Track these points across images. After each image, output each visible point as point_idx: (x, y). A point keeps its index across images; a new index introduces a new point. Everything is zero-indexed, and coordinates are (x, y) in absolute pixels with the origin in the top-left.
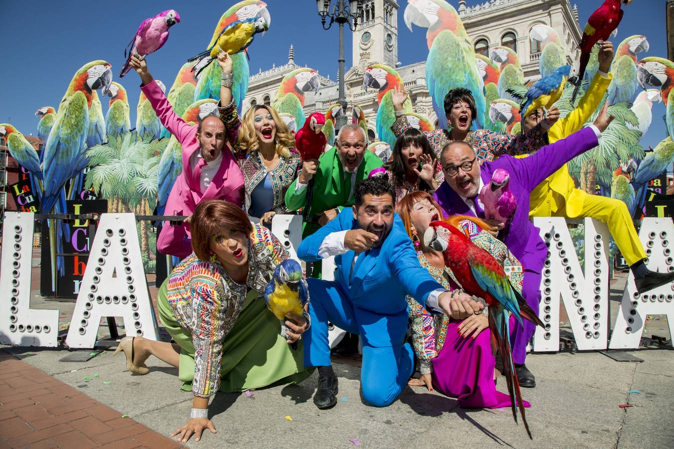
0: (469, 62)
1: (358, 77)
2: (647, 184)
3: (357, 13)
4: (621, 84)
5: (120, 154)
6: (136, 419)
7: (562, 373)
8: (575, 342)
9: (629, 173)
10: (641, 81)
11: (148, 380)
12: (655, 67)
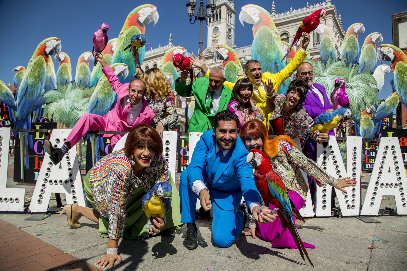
0: (277, 45)
1: (210, 54)
2: (381, 120)
3: (211, 15)
4: (367, 61)
5: (65, 96)
6: (73, 255)
7: (333, 229)
8: (340, 211)
9: (371, 114)
10: (380, 58)
11: (80, 231)
12: (388, 50)
